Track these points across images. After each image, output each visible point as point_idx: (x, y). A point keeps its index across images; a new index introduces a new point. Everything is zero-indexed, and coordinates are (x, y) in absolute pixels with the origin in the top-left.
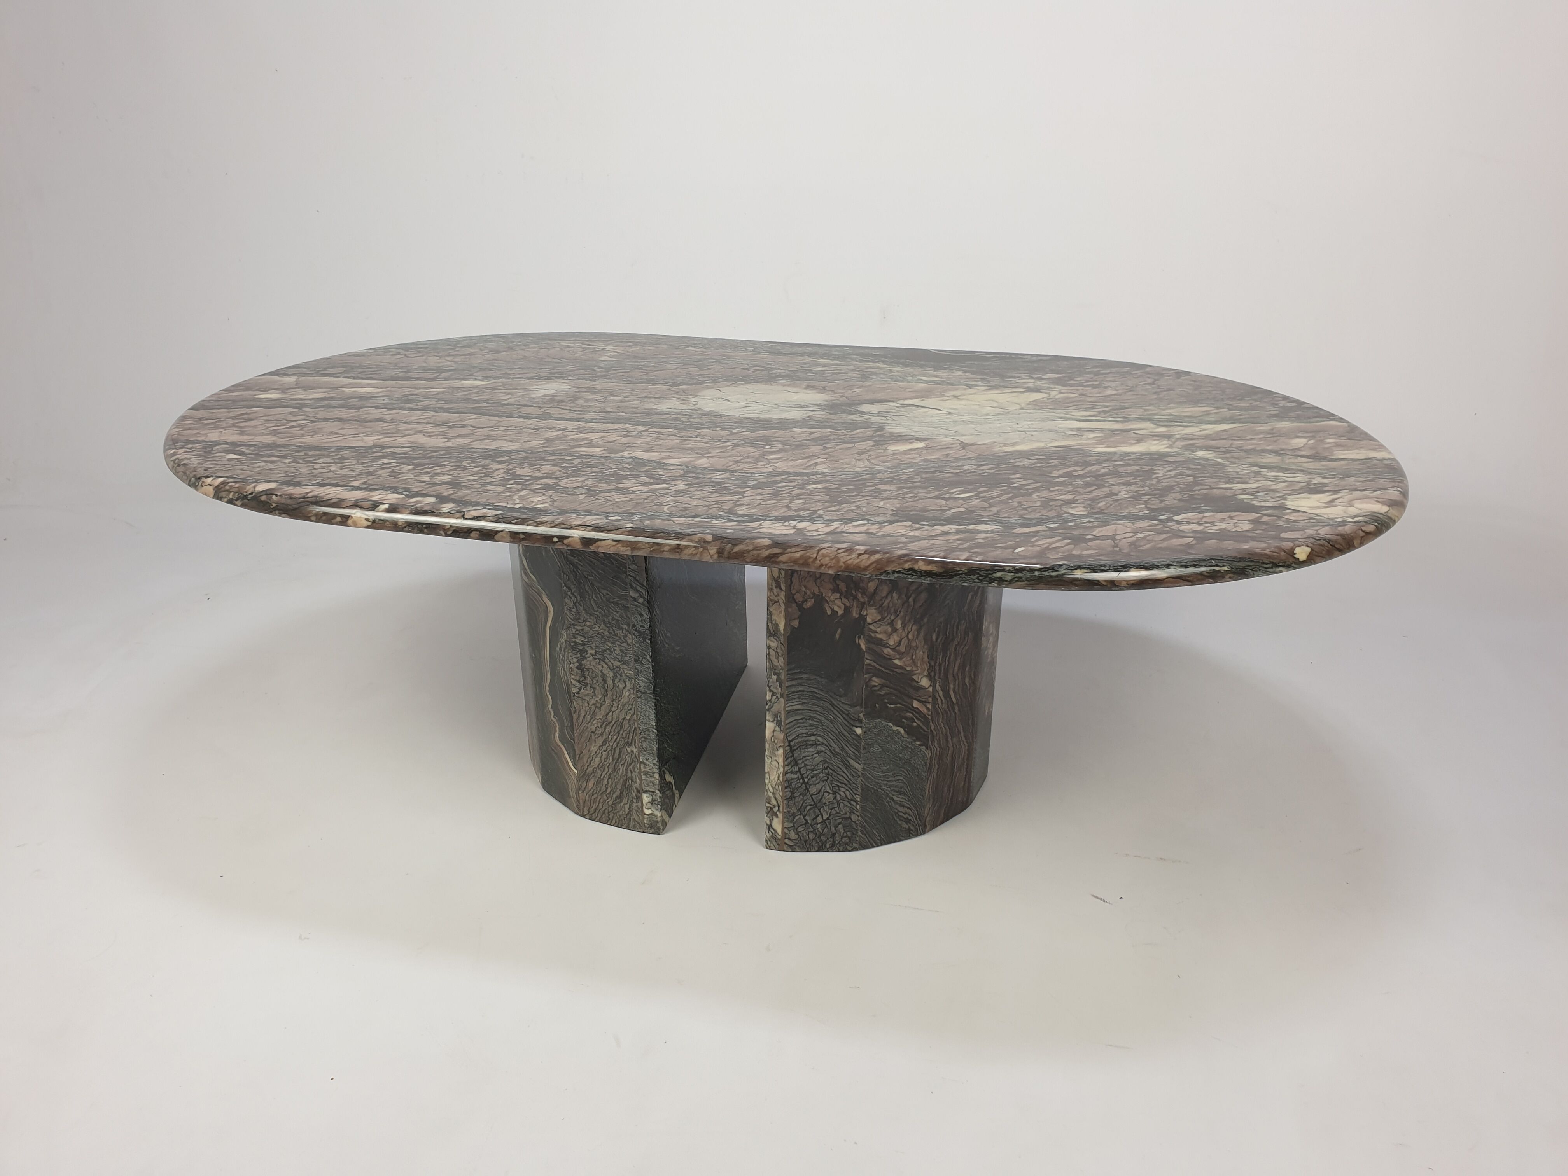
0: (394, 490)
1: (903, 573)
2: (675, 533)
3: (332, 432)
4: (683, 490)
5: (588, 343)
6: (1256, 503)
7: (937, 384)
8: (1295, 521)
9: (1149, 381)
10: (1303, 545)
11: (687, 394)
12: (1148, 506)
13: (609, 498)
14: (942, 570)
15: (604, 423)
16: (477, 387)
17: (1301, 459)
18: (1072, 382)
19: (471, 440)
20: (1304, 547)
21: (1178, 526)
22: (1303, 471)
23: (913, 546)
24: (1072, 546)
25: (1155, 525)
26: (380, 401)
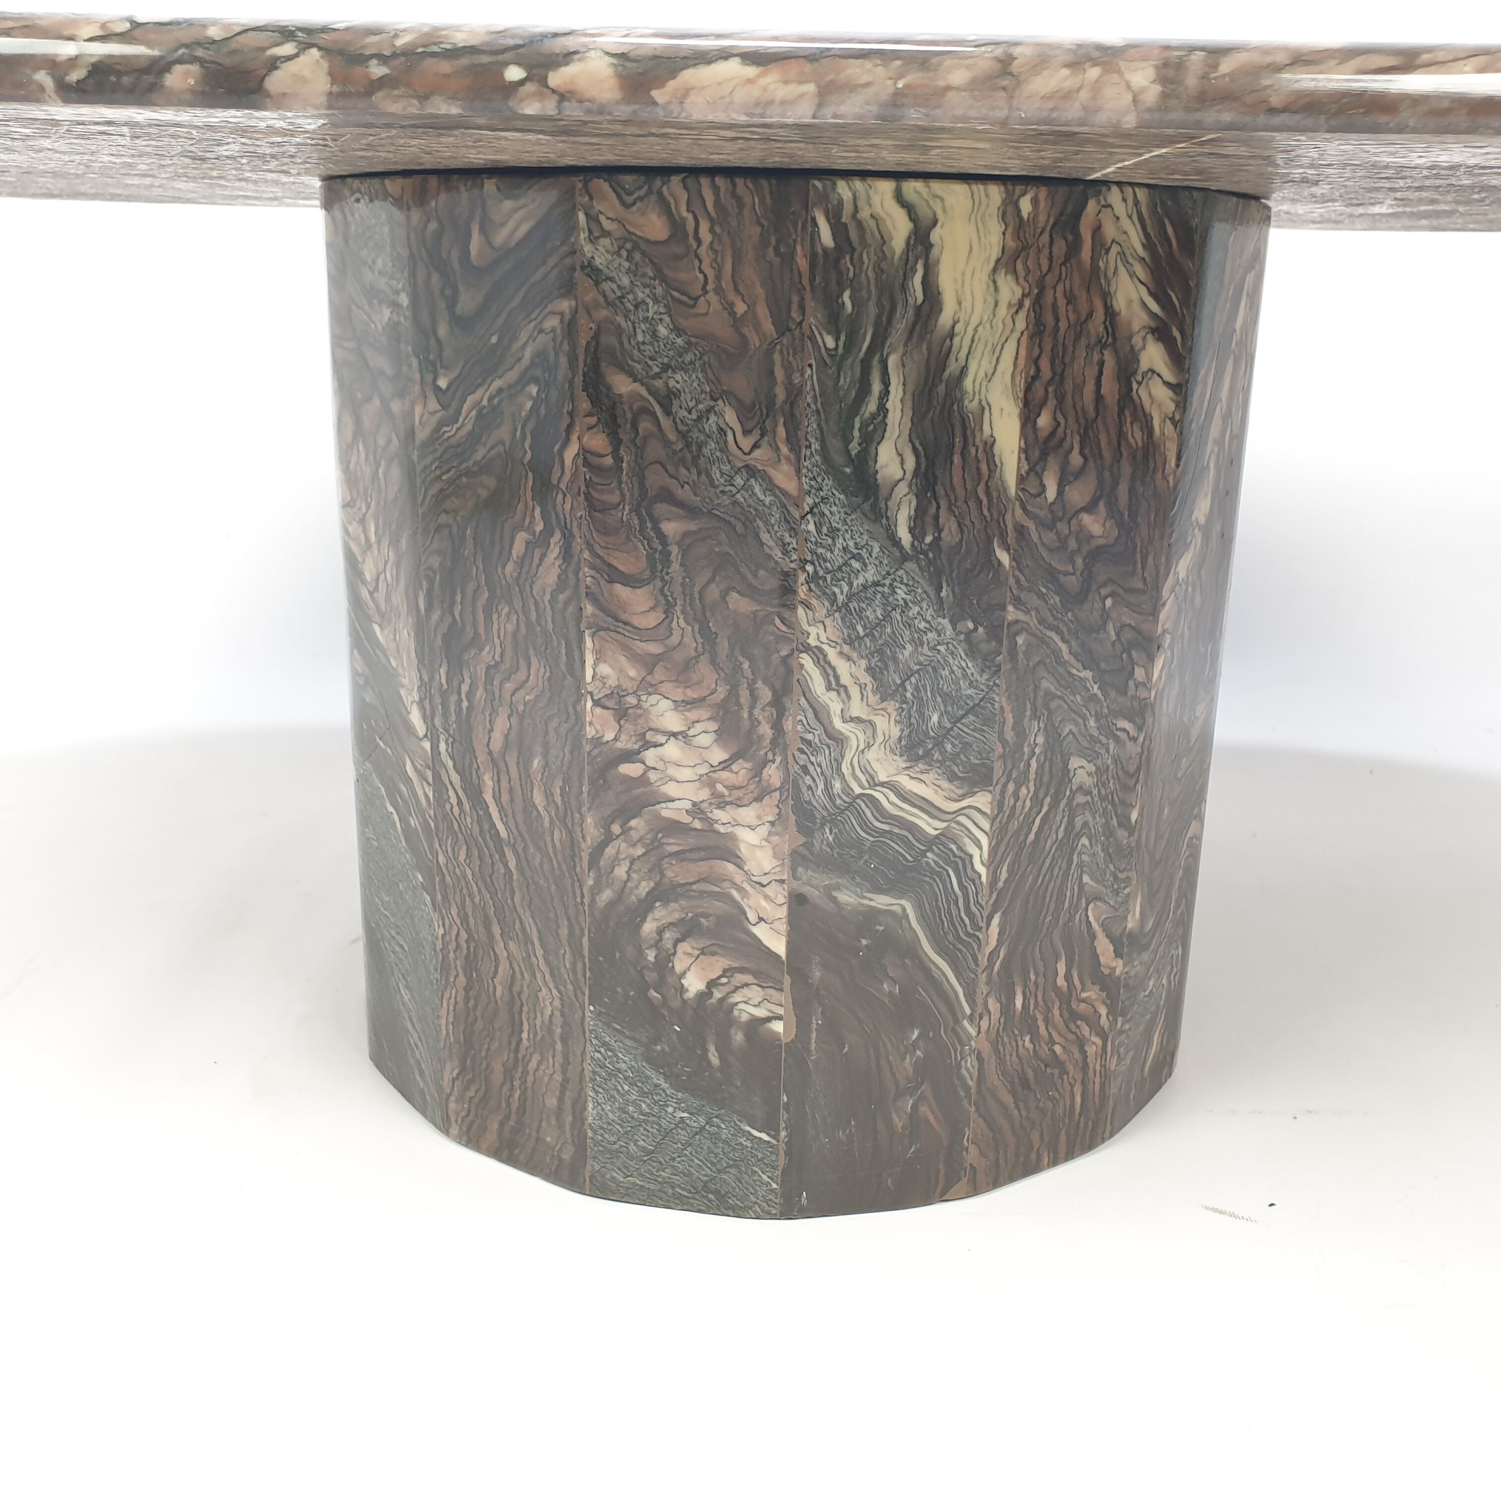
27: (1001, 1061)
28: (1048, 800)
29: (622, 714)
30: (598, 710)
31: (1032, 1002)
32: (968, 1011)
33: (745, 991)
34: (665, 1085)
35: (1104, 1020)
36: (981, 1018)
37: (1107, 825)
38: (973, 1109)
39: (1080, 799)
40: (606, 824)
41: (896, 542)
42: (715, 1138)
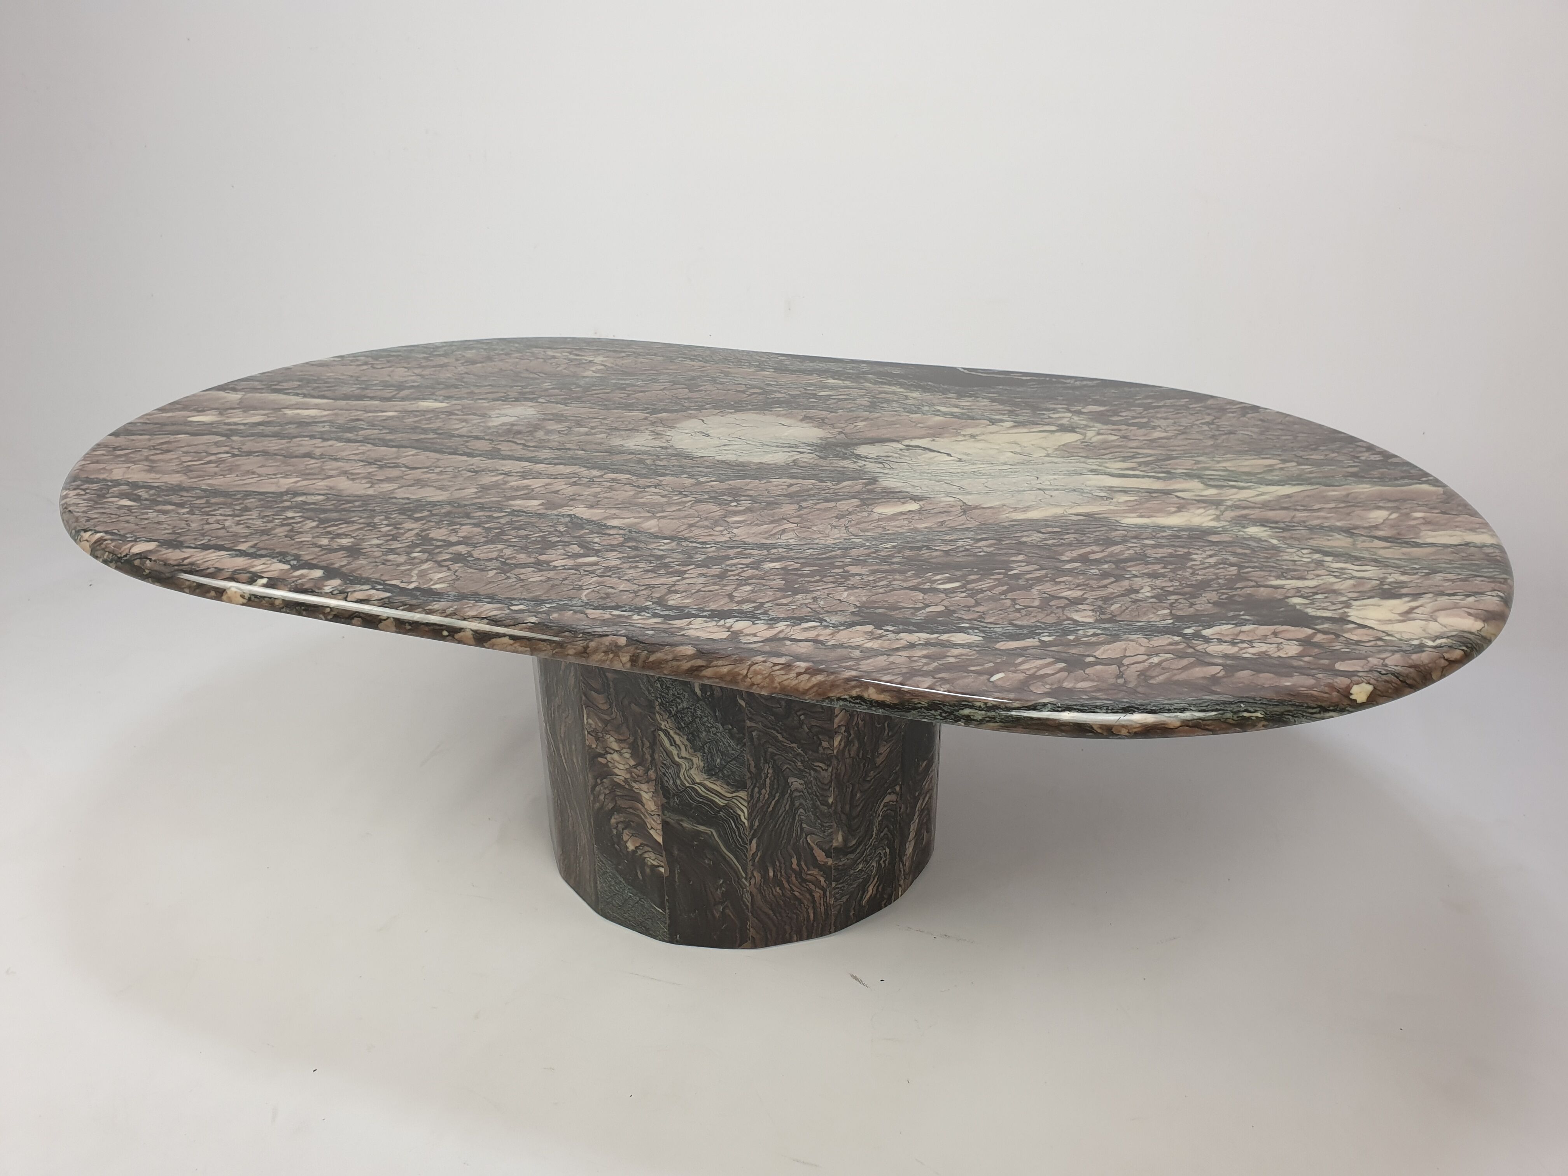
0: (282, 557)
1: (850, 702)
2: (583, 633)
3: (248, 471)
4: (614, 567)
5: (577, 352)
6: (1311, 611)
7: (956, 417)
8: (1358, 643)
9: (1208, 419)
10: (1363, 682)
11: (664, 425)
12: (1173, 612)
13: (522, 577)
14: (896, 702)
15: (556, 464)
16: (433, 411)
17: (1378, 543)
18: (1115, 418)
19: (396, 486)
20: (1364, 685)
21: (1206, 645)
22: (1378, 562)
23: (867, 665)
24: (1065, 674)
25: (1177, 643)
26: (320, 428)
27: (764, 897)
28: (778, 795)
29: (597, 739)
30: (589, 736)
31: (779, 874)
32: (744, 876)
33: (649, 853)
34: (623, 882)
35: (823, 883)
36: (751, 879)
37: (814, 805)
38: (750, 914)
39: (797, 794)
40: (595, 778)
41: (696, 694)
42: (643, 906)
